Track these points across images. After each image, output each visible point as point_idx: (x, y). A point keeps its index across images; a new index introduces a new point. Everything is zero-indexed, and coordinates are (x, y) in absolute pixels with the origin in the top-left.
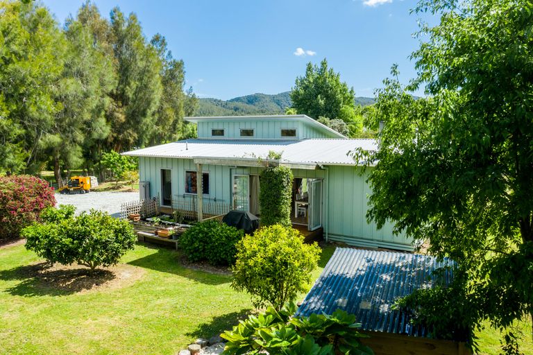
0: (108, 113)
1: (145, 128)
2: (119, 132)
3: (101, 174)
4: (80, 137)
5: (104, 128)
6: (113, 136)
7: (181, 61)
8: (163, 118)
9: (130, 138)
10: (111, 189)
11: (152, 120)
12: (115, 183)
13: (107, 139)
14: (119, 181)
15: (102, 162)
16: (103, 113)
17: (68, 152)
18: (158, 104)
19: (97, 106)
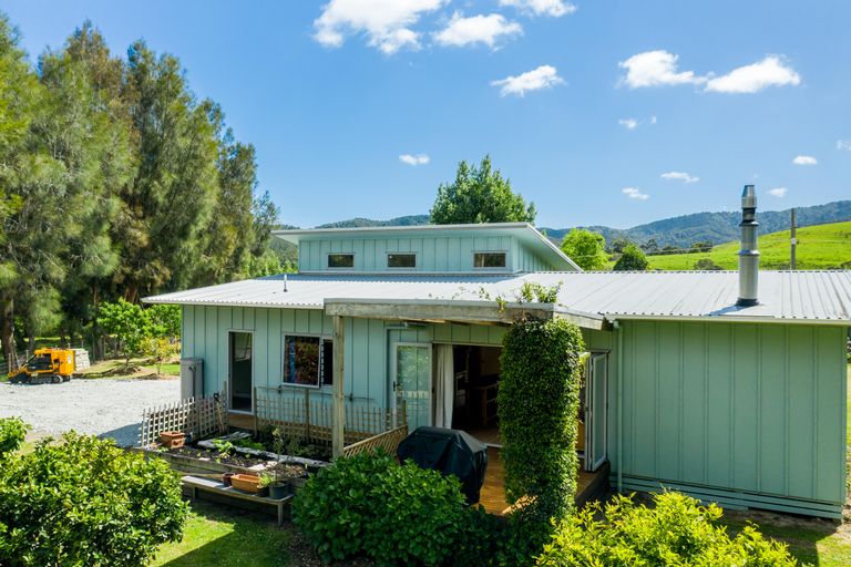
0: (116, 230)
1: (184, 258)
2: (135, 266)
3: (96, 345)
4: (58, 271)
5: (106, 256)
6: (123, 272)
7: (250, 146)
8: (217, 243)
9: (155, 276)
10: (115, 373)
11: (199, 246)
12: (124, 361)
13: (111, 277)
14: (132, 357)
15: (99, 320)
16: (106, 227)
17: (32, 300)
18: (209, 217)
19: (95, 214)
